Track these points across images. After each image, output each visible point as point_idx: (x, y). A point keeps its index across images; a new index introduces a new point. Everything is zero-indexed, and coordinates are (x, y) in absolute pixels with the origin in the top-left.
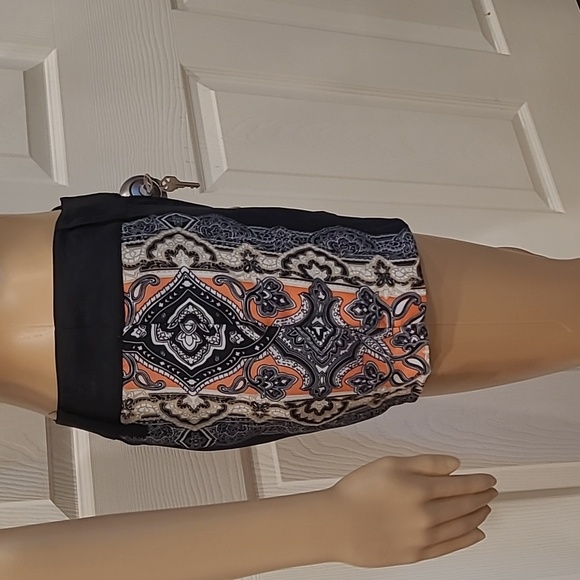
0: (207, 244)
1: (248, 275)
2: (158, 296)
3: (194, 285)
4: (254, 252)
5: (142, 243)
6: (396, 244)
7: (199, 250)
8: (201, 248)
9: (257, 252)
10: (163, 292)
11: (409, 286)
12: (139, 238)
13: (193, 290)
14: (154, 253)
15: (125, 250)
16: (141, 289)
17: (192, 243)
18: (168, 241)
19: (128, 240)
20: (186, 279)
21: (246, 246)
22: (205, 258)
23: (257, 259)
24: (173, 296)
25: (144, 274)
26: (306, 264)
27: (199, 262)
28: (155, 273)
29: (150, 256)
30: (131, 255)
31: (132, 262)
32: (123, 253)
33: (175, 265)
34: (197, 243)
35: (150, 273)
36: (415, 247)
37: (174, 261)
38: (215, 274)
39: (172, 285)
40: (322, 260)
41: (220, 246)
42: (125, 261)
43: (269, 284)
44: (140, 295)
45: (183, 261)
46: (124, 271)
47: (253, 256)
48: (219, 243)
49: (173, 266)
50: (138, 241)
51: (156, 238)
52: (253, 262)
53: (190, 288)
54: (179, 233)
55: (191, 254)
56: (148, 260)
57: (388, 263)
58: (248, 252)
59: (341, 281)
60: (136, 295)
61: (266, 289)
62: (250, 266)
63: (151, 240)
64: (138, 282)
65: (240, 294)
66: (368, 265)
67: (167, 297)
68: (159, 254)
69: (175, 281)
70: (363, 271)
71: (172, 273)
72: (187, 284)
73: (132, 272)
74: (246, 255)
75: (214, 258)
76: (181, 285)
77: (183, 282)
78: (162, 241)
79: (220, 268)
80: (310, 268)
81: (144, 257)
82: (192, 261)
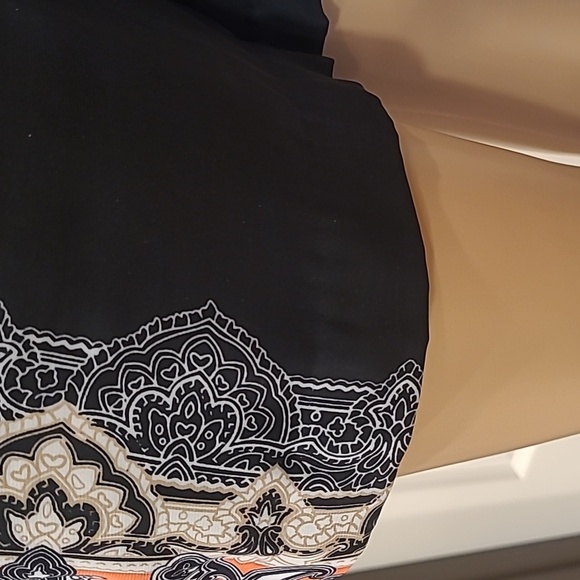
6: (350, 433)
11: (320, 556)
26: (23, 497)
36: (401, 455)
40: (82, 483)
57: (293, 497)
59: (122, 552)
66: (227, 504)
70: (204, 523)
80: (27, 509)
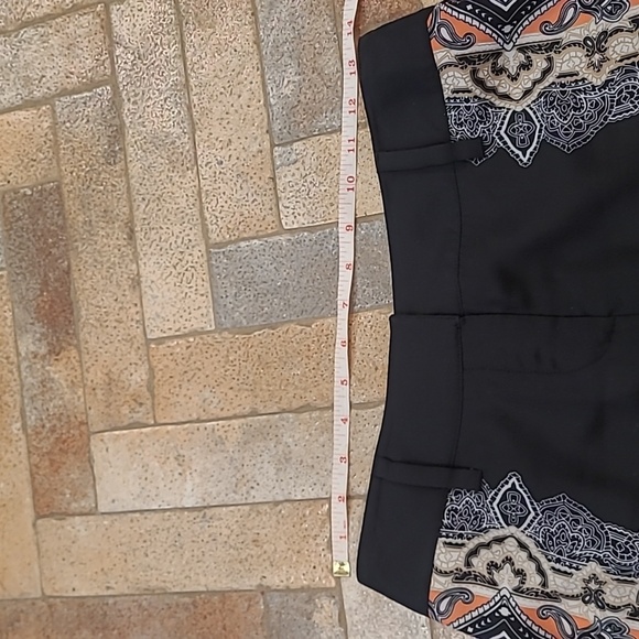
0: (543, 560)
1: (586, 608)
2: (468, 618)
3: (513, 615)
4: (603, 577)
5: (463, 545)
7: (530, 568)
8: (533, 565)
9: (607, 578)
10: (475, 614)
12: (461, 536)
13: (510, 621)
14: (474, 561)
15: (440, 549)
16: (450, 603)
17: (524, 555)
18: (495, 547)
19: (447, 537)
20: (505, 606)
21: (593, 568)
22: (534, 581)
23: (604, 588)
24: (486, 622)
25: (457, 586)
27: (525, 587)
28: (470, 587)
29: (468, 564)
30: (447, 557)
31: (444, 567)
32: (437, 551)
33: (495, 584)
34: (531, 557)
35: (464, 586)
37: (496, 577)
38: (543, 603)
39: (487, 607)
41: (558, 566)
42: (437, 563)
43: (610, 626)
44: (447, 610)
45: (506, 579)
46: (434, 575)
47: (601, 583)
48: (558, 561)
49: (493, 584)
50: (459, 541)
51: (482, 540)
52: (597, 591)
53: (507, 618)
54: (512, 536)
55: (519, 573)
56: (465, 569)
58: (594, 577)
60: (442, 609)
61: (605, 631)
62: (592, 596)
63: (476, 541)
64: (447, 593)
65: (570, 633)
67: (479, 622)
68: (479, 565)
69: (492, 604)
71: (489, 593)
72: (505, 612)
73: (442, 579)
74: (589, 581)
75: (544, 585)
76: (497, 610)
77: (500, 607)
78: (488, 546)
79: (550, 597)
81: (461, 564)
82: (516, 583)
